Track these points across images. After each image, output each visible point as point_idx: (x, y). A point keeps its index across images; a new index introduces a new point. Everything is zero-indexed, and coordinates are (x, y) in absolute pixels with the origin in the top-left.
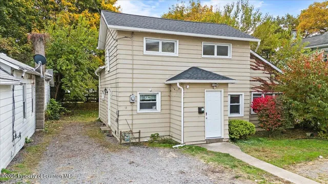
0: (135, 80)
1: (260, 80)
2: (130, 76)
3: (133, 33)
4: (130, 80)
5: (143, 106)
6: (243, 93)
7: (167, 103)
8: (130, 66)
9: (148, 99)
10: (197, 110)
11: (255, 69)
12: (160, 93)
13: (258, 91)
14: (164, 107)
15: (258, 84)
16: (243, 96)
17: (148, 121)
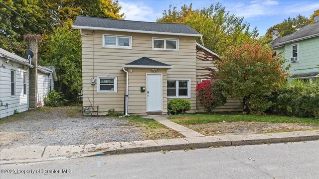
0: (95, 68)
1: (209, 69)
2: (92, 64)
3: (94, 31)
4: (92, 67)
5: (102, 88)
6: (190, 79)
7: (123, 85)
8: (92, 57)
9: (106, 82)
10: (140, 89)
11: (204, 60)
12: (116, 78)
13: (207, 78)
14: (119, 89)
15: (207, 72)
16: (190, 81)
17: (106, 99)
